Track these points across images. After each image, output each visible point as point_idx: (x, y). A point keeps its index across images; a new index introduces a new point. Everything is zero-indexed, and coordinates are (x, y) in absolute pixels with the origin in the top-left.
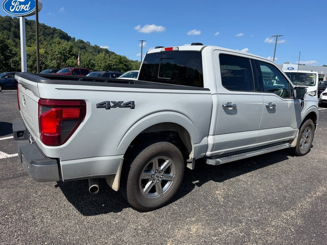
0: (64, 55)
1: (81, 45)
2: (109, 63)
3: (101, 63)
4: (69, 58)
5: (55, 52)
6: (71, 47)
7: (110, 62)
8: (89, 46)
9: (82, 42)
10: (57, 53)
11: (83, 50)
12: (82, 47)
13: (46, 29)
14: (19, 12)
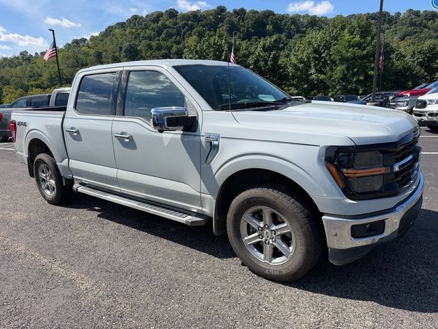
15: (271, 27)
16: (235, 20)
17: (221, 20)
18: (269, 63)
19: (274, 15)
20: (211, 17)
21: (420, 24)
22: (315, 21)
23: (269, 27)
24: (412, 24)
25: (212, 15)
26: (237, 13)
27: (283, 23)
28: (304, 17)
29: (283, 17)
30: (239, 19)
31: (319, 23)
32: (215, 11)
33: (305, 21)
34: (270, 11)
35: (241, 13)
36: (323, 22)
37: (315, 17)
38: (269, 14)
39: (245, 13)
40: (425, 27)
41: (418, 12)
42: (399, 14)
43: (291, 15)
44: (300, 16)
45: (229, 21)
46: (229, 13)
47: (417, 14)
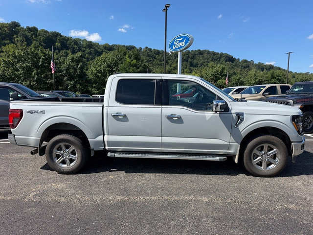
0: (216, 77)
1: (245, 64)
2: (260, 80)
3: (251, 80)
4: (219, 78)
5: (209, 75)
6: (223, 69)
7: (261, 78)
8: (253, 64)
9: (246, 61)
10: (210, 75)
11: (246, 69)
12: (246, 66)
13: (214, 55)
14: (179, 48)
15: (59, 44)
16: (29, 35)
17: (16, 33)
18: (78, 71)
19: (61, 36)
20: (6, 29)
21: (153, 56)
22: (91, 44)
23: (58, 44)
24: (148, 56)
25: (6, 27)
26: (29, 29)
27: (68, 43)
28: (83, 41)
29: (68, 39)
30: (32, 34)
31: (94, 46)
32: (10, 25)
33: (84, 44)
34: (58, 33)
35: (33, 30)
36: (96, 46)
37: (91, 42)
38: (57, 35)
39: (37, 30)
40: (155, 58)
41: (151, 49)
42: (141, 49)
43: (74, 38)
44: (80, 40)
45: (23, 34)
46: (23, 28)
47: (150, 50)
